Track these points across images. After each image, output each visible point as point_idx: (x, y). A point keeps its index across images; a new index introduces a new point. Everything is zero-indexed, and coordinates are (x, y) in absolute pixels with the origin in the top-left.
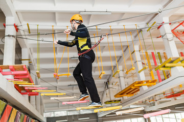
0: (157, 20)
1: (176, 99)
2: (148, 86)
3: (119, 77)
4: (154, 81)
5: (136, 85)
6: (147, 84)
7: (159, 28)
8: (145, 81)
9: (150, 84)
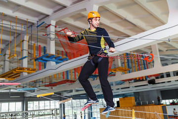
0: (46, 21)
1: (52, 88)
2: (28, 73)
3: (4, 61)
4: (34, 70)
5: (17, 71)
6: (28, 71)
7: (47, 27)
8: (26, 68)
9: (30, 71)
